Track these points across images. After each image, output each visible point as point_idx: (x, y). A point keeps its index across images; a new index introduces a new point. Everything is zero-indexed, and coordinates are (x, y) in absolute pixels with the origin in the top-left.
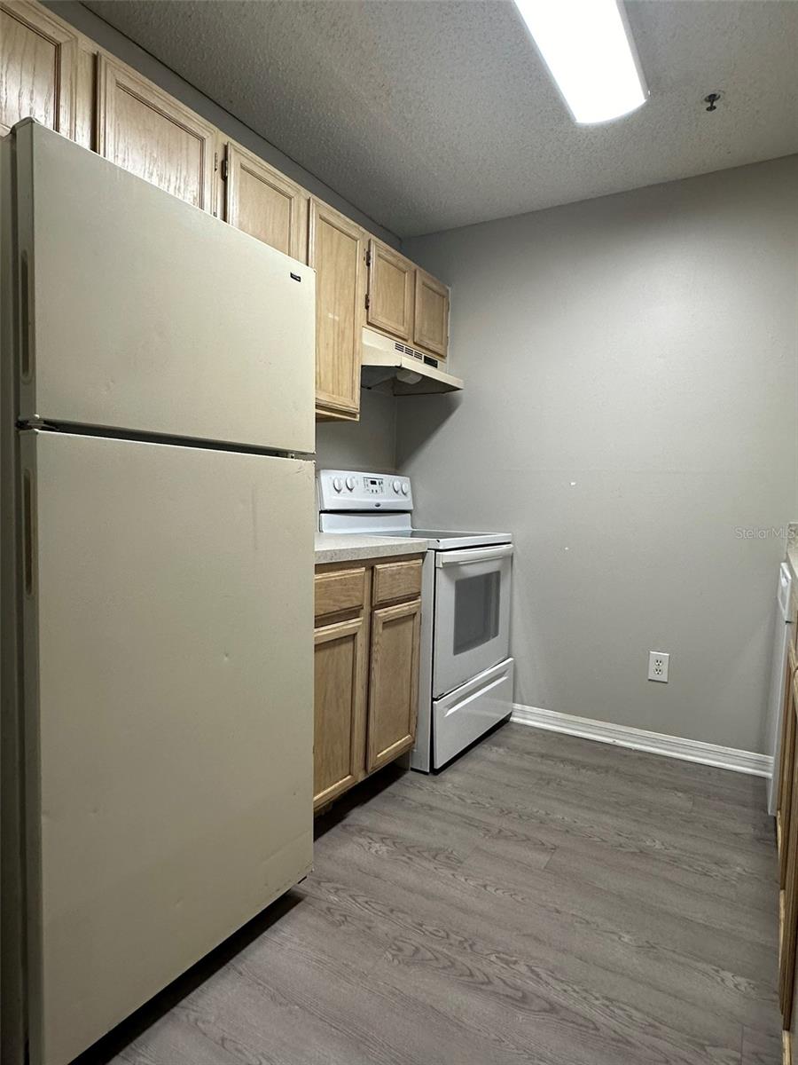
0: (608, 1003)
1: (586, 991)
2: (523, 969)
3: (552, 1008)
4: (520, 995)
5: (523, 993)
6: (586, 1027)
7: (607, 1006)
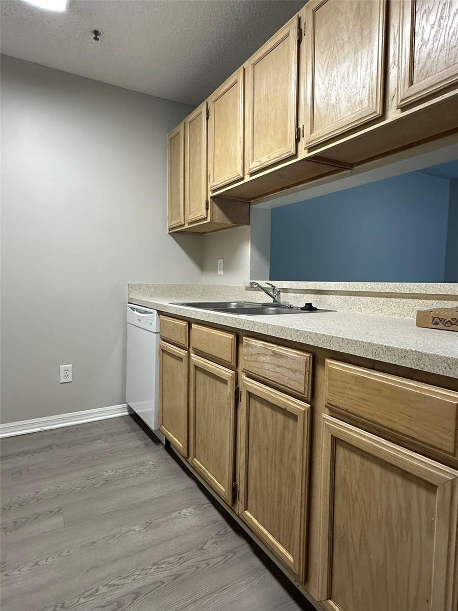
4: (116, 604)
7: (158, 568)
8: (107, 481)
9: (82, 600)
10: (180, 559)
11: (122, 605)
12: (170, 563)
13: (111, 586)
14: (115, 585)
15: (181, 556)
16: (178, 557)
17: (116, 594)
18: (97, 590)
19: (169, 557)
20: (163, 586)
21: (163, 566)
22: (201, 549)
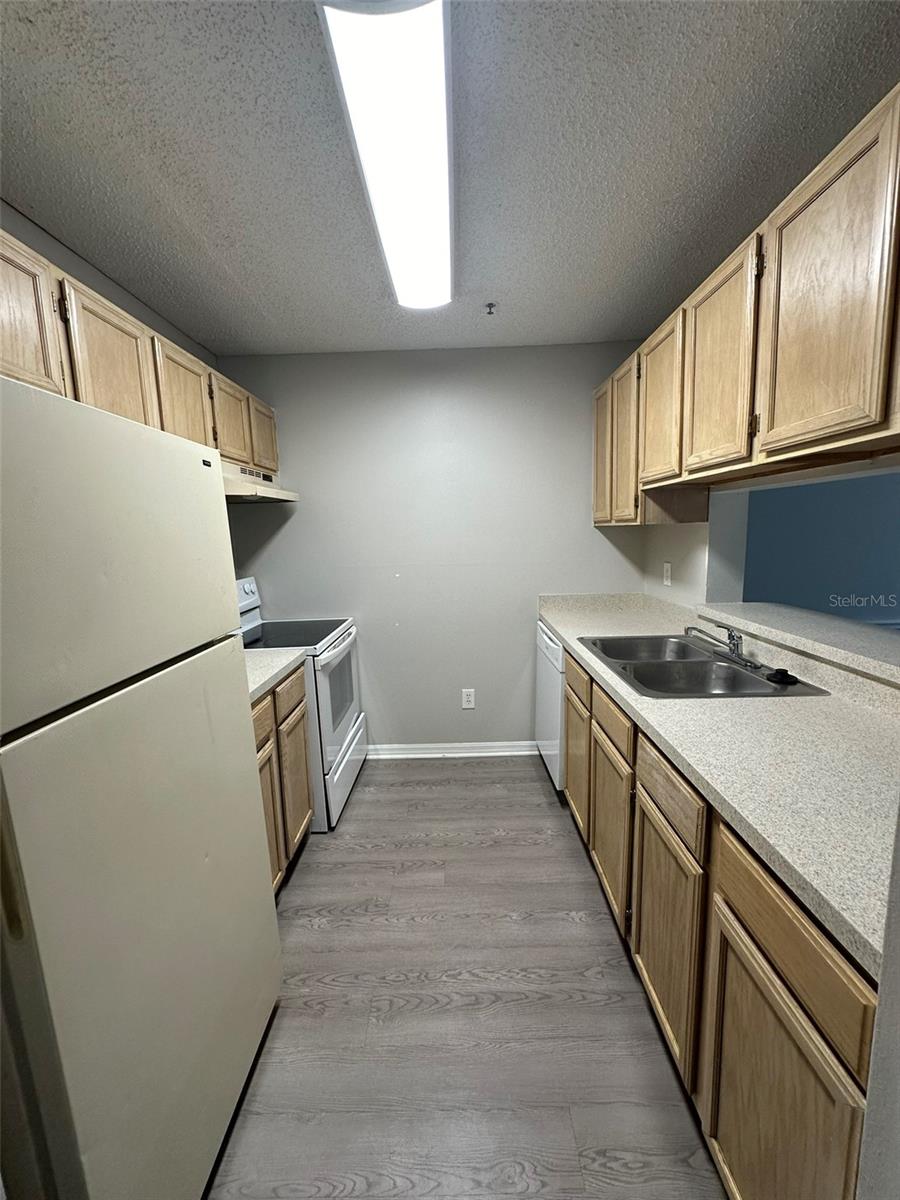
0: (524, 973)
1: (509, 971)
2: (466, 976)
3: (497, 997)
4: (473, 998)
5: (475, 995)
6: (522, 999)
7: (525, 976)
8: (496, 843)
9: (444, 978)
10: (553, 975)
11: (478, 1003)
12: (540, 976)
13: (473, 975)
14: (477, 976)
15: (555, 972)
16: (550, 972)
17: (478, 987)
18: (460, 974)
19: (541, 968)
20: (526, 1001)
21: (533, 976)
22: (581, 974)
